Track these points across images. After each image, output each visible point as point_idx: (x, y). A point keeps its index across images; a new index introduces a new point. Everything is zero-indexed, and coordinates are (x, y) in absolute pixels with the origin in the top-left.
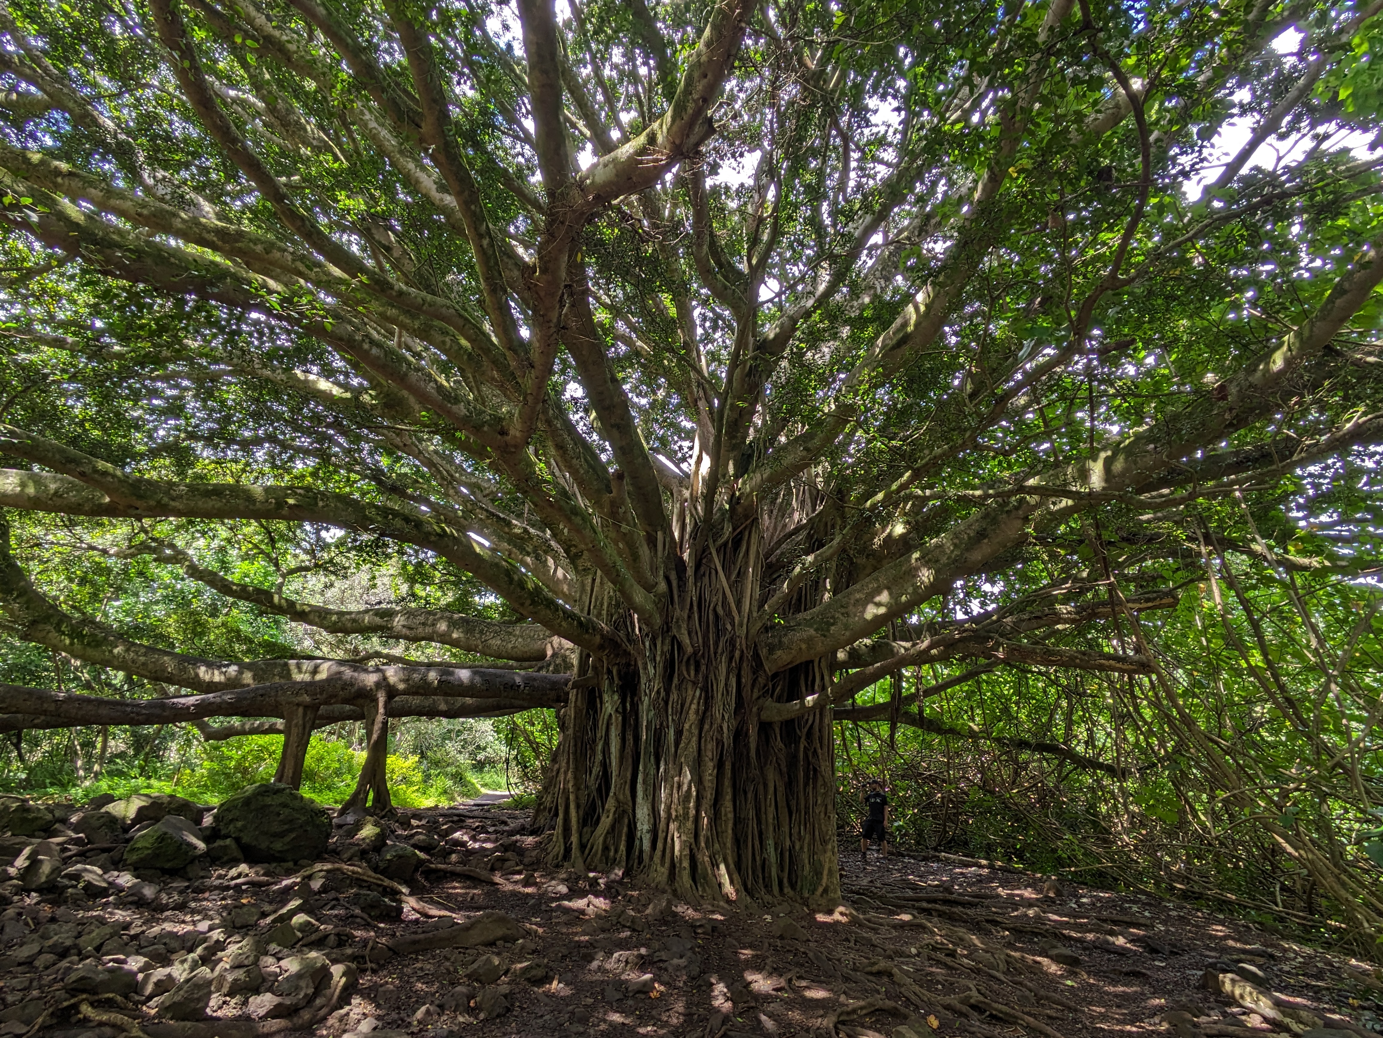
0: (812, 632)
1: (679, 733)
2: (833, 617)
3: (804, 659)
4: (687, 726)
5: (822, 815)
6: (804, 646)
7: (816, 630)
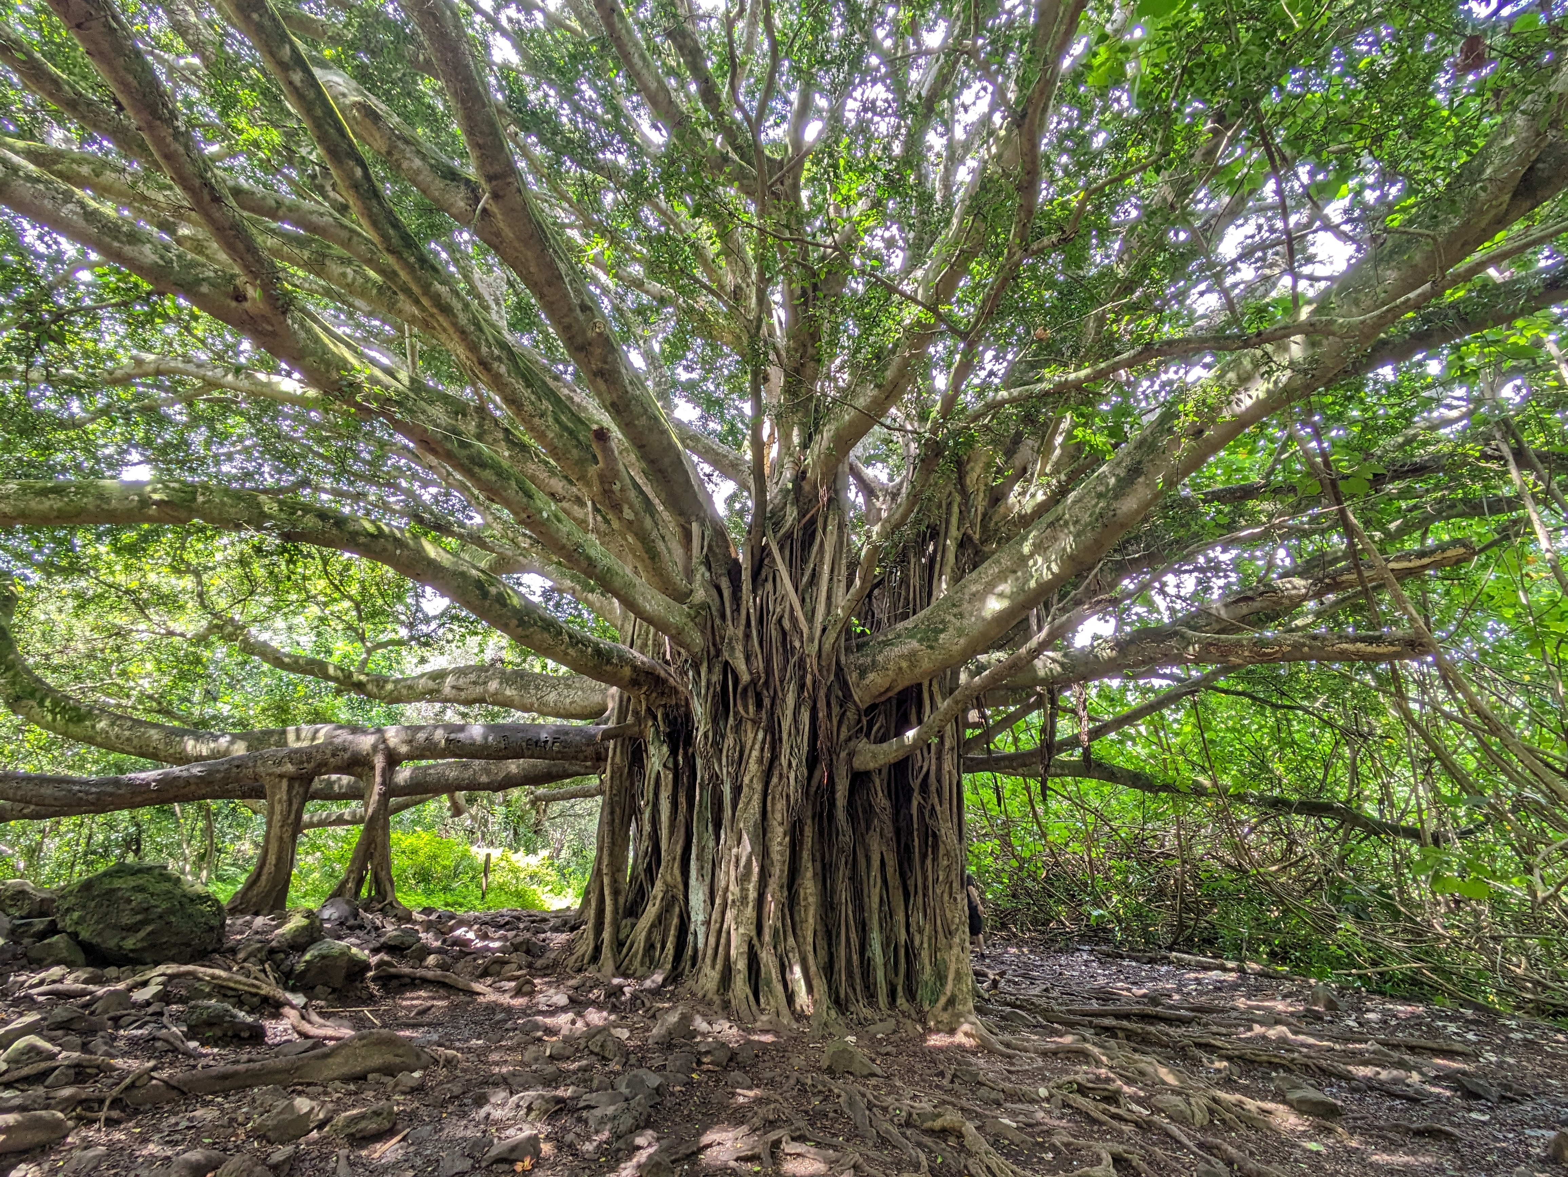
0: (915, 644)
1: (737, 790)
2: (943, 621)
3: (907, 683)
4: (746, 780)
5: (946, 897)
6: (904, 664)
7: (920, 641)
